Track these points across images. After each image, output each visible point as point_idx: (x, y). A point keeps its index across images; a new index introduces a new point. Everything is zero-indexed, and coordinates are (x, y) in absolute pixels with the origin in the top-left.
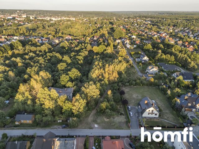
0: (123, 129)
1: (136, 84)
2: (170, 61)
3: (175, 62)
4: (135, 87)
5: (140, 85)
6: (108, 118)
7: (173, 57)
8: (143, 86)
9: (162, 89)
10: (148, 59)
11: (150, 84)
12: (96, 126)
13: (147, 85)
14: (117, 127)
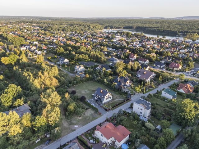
0: (97, 118)
1: (77, 83)
2: (85, 59)
3: (89, 60)
4: (77, 85)
5: (80, 83)
6: (80, 117)
7: (87, 56)
8: (82, 82)
9: (98, 80)
10: (68, 61)
11: (87, 80)
12: (76, 126)
13: (85, 81)
14: (93, 119)
